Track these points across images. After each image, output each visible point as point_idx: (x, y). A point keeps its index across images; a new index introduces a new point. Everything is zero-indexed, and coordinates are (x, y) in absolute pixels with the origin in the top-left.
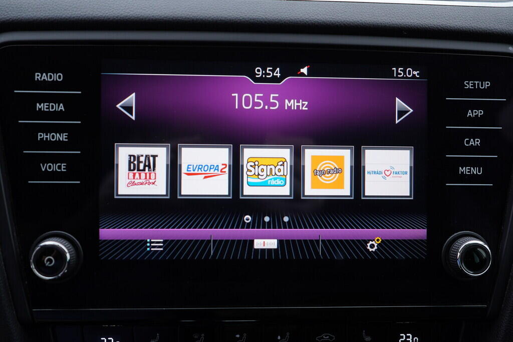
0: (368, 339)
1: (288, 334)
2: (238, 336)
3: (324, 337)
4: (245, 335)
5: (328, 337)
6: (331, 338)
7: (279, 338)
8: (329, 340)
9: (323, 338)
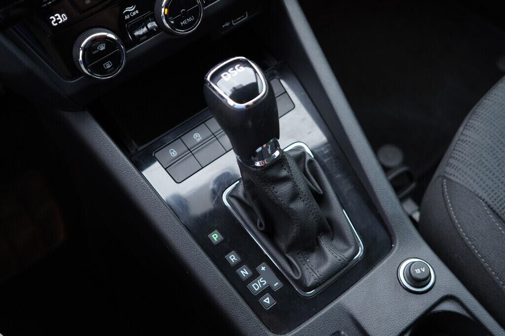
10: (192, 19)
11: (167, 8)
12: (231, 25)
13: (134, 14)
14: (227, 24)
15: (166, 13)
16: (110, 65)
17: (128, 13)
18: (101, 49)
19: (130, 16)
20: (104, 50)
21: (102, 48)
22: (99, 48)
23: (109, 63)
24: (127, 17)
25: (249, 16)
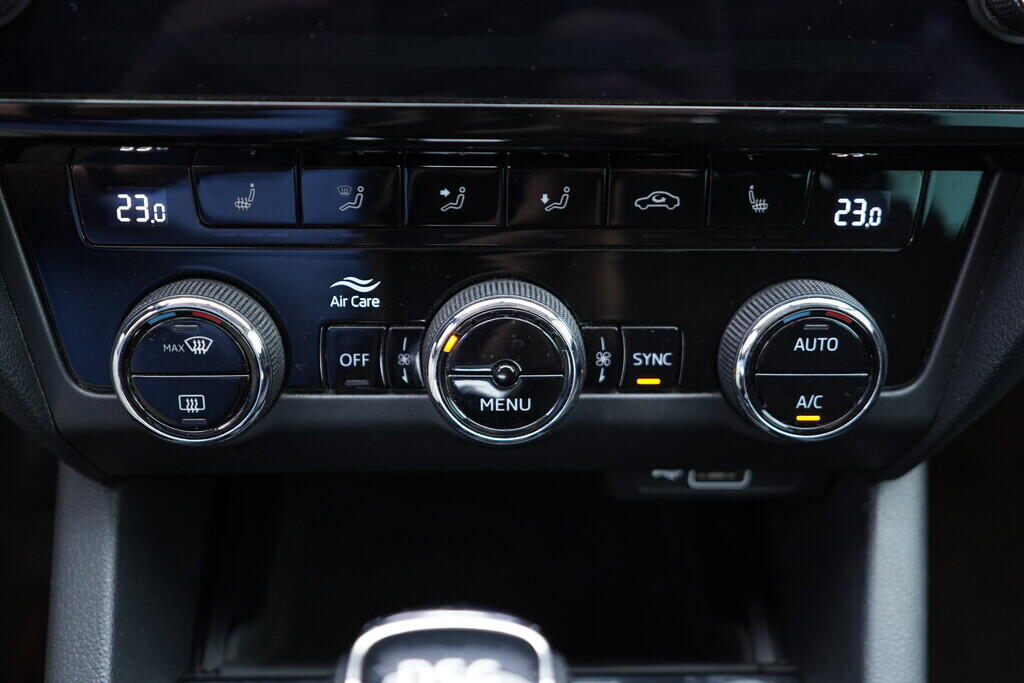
0: (760, 206)
1: (567, 189)
2: (445, 193)
3: (654, 199)
4: (462, 190)
5: (663, 200)
6: (670, 202)
7: (545, 199)
8: (666, 206)
9: (650, 201)
10: (525, 406)
11: (459, 337)
12: (683, 480)
13: (364, 303)
14: (672, 475)
15: (448, 349)
16: (200, 406)
17: (348, 292)
18: (194, 350)
19: (348, 303)
20: (200, 356)
21: (200, 348)
22: (191, 343)
23: (200, 399)
24: (337, 302)
25: (753, 483)
